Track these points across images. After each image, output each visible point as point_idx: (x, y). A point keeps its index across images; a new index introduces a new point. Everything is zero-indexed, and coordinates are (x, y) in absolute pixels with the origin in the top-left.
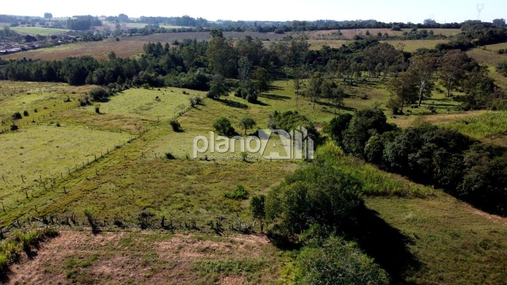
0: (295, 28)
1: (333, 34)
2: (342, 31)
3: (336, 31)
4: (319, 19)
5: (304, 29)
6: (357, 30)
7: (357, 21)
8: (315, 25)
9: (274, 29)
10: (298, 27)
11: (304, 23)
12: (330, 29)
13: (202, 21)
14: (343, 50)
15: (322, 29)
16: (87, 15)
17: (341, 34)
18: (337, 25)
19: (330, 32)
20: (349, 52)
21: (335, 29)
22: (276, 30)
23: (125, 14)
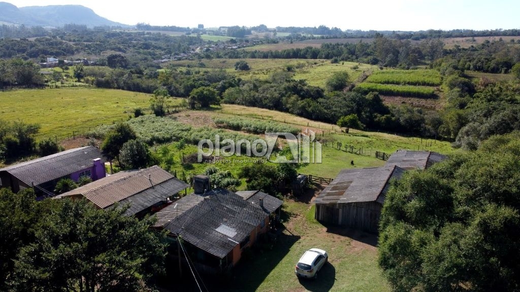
0: (431, 36)
1: (467, 40)
2: (476, 38)
3: (471, 38)
4: (456, 29)
5: (439, 36)
6: (491, 37)
7: (497, 30)
8: (450, 33)
9: (411, 37)
10: (434, 35)
11: (440, 32)
12: (465, 36)
13: (336, 30)
14: (471, 49)
15: (457, 36)
16: (235, 25)
17: (474, 41)
18: (472, 33)
19: (464, 39)
20: (475, 50)
21: (469, 36)
22: (413, 37)
23: (265, 25)
